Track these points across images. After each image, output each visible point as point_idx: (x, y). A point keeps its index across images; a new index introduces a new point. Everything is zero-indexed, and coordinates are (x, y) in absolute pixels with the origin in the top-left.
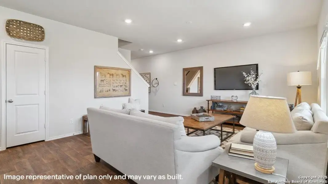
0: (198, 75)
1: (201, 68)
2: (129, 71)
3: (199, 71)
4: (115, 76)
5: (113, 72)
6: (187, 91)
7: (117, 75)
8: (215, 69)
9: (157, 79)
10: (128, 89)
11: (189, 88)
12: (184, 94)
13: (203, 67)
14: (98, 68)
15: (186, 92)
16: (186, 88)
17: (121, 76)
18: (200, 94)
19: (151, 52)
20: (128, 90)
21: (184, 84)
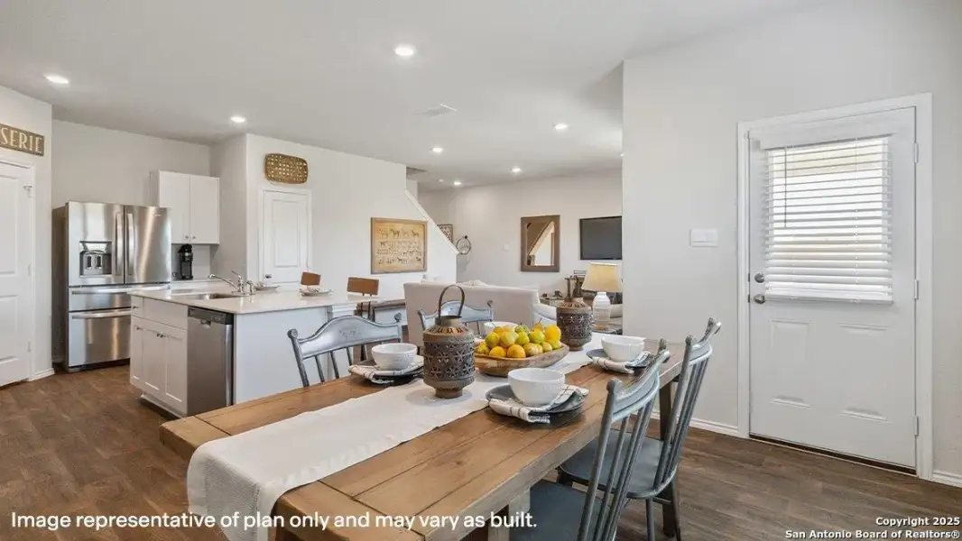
0: (551, 230)
1: (556, 219)
2: (424, 225)
3: (552, 223)
4: (401, 234)
5: (399, 227)
6: (529, 263)
7: (405, 233)
8: (581, 221)
9: (466, 237)
10: (422, 257)
11: (534, 256)
12: (523, 269)
13: (559, 216)
14: (377, 222)
15: (527, 265)
16: (527, 255)
17: (411, 233)
18: (555, 268)
19: (457, 183)
20: (422, 261)
21: (523, 248)
